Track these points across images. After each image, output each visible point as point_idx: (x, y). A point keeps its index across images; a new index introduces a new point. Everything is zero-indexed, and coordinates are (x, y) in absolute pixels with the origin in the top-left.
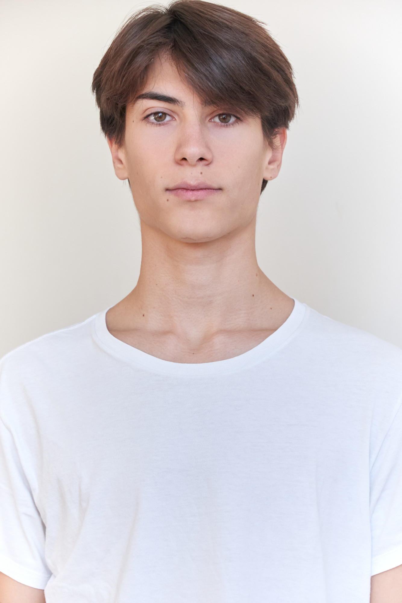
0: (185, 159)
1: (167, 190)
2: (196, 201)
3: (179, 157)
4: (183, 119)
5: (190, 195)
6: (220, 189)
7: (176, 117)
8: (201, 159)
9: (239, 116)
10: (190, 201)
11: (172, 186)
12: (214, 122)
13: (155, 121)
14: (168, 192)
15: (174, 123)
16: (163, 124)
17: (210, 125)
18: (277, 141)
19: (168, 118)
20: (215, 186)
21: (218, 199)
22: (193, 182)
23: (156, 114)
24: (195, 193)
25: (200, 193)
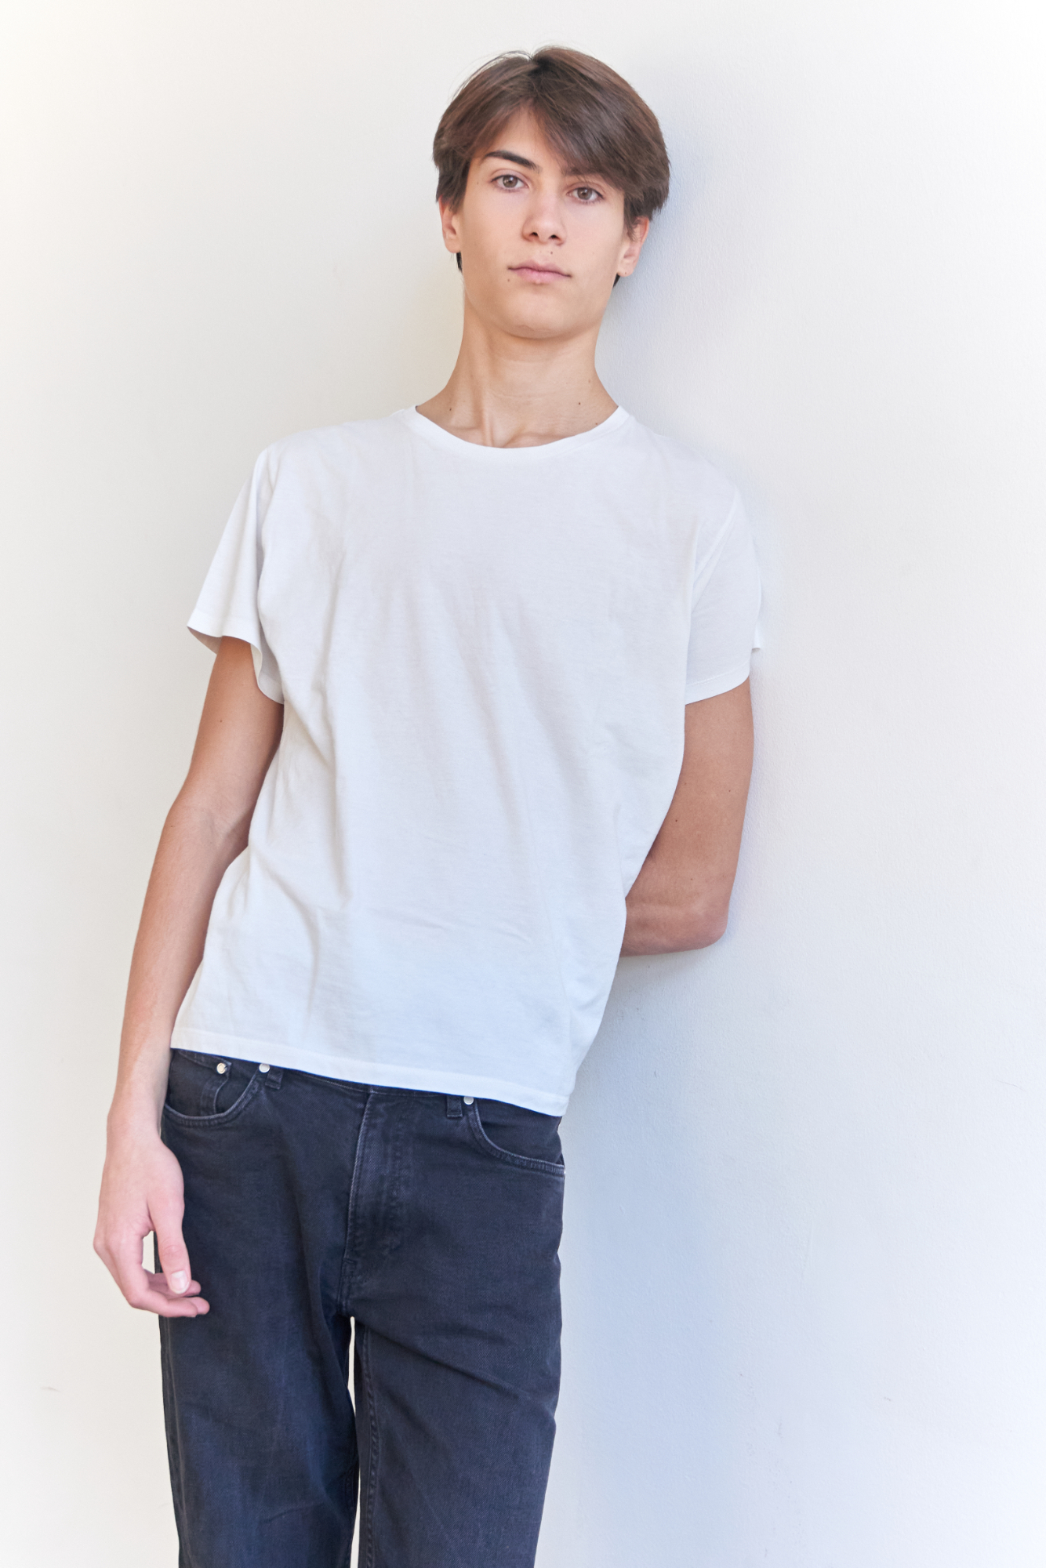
0: (535, 234)
1: (511, 268)
2: (541, 284)
3: (528, 231)
4: (537, 187)
5: (536, 277)
6: (569, 276)
7: (530, 185)
8: (554, 237)
9: (602, 193)
10: (534, 284)
11: (516, 263)
12: (573, 197)
13: (504, 187)
14: (510, 272)
15: (526, 191)
16: (514, 191)
17: (567, 199)
18: (638, 230)
19: (519, 184)
20: (565, 270)
21: (566, 286)
22: (541, 262)
23: (506, 177)
24: (542, 274)
25: (547, 277)
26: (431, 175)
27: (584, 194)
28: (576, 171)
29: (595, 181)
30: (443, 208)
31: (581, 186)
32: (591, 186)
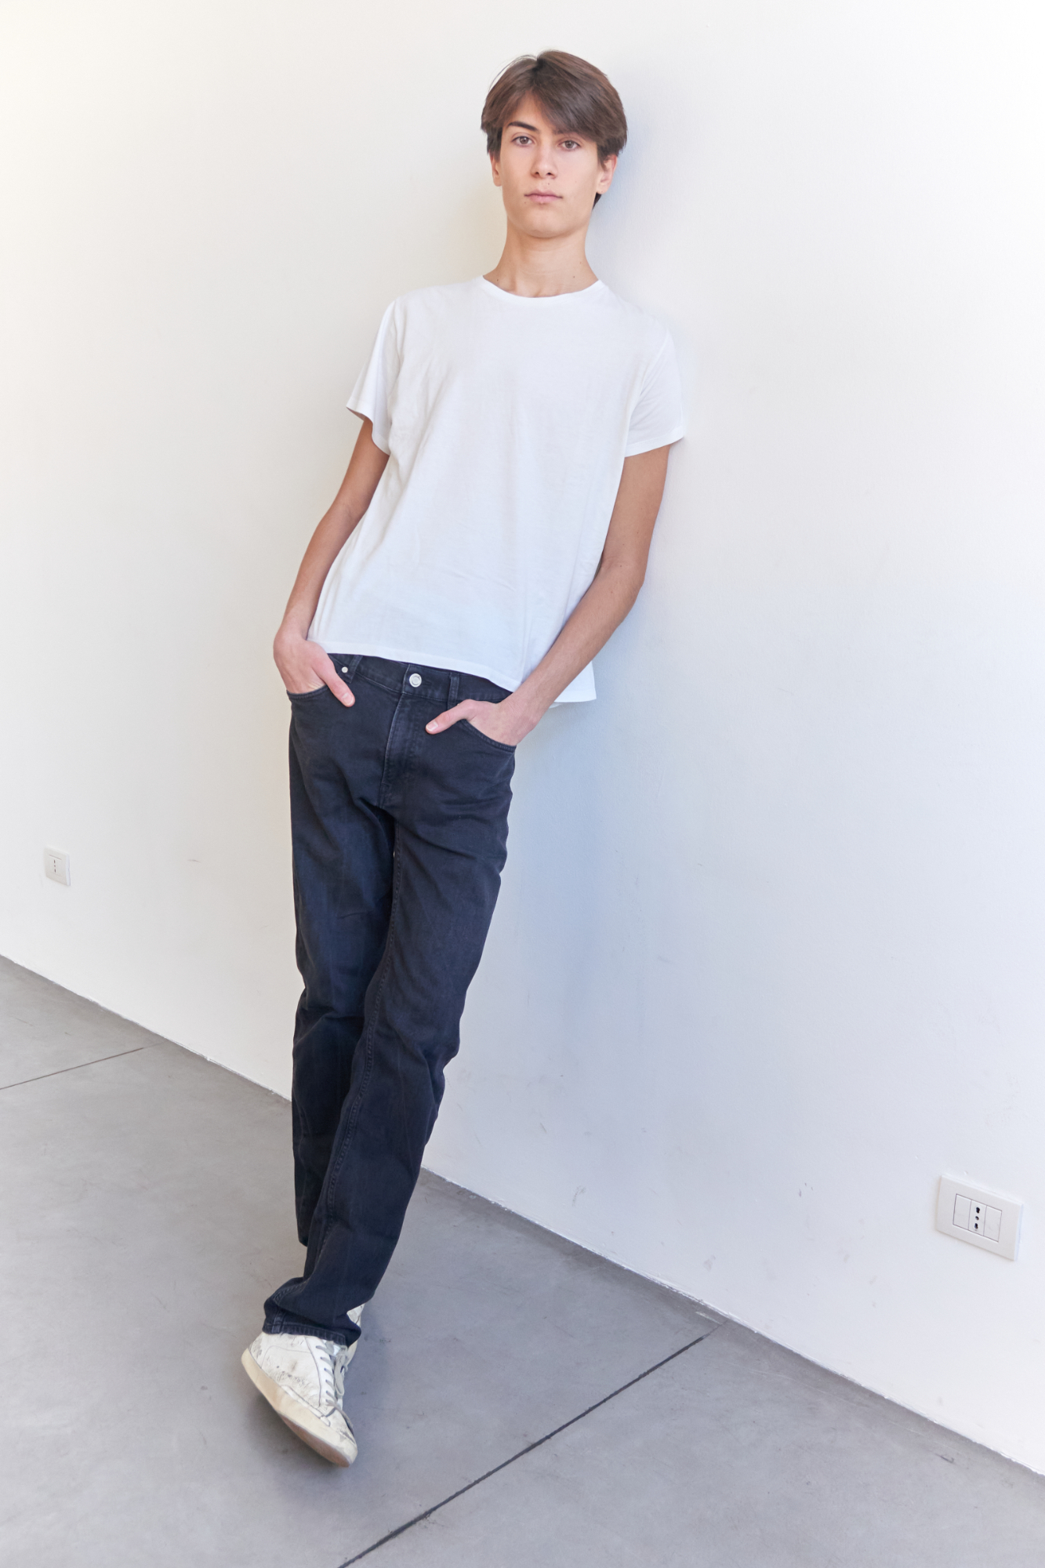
0: (537, 173)
1: (526, 195)
2: (544, 204)
3: (534, 171)
4: (539, 143)
5: (541, 199)
6: (561, 197)
7: (535, 141)
8: (549, 174)
9: (579, 143)
10: (540, 204)
11: (528, 192)
12: (562, 147)
13: (520, 144)
14: (526, 198)
15: (533, 146)
16: (526, 146)
17: (559, 149)
18: (609, 164)
19: (530, 142)
20: (558, 194)
21: (557, 203)
22: (542, 190)
23: (522, 137)
24: (544, 198)
25: (547, 199)
26: (483, 138)
27: (569, 145)
28: (561, 132)
29: (574, 136)
30: (492, 159)
31: (566, 140)
32: (573, 140)
